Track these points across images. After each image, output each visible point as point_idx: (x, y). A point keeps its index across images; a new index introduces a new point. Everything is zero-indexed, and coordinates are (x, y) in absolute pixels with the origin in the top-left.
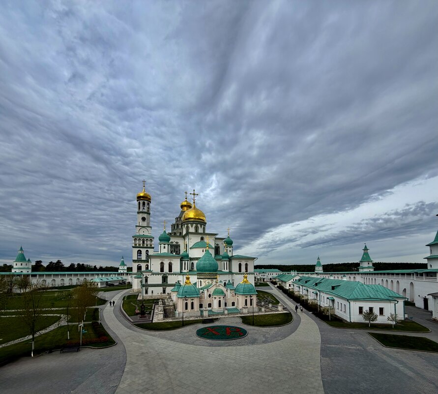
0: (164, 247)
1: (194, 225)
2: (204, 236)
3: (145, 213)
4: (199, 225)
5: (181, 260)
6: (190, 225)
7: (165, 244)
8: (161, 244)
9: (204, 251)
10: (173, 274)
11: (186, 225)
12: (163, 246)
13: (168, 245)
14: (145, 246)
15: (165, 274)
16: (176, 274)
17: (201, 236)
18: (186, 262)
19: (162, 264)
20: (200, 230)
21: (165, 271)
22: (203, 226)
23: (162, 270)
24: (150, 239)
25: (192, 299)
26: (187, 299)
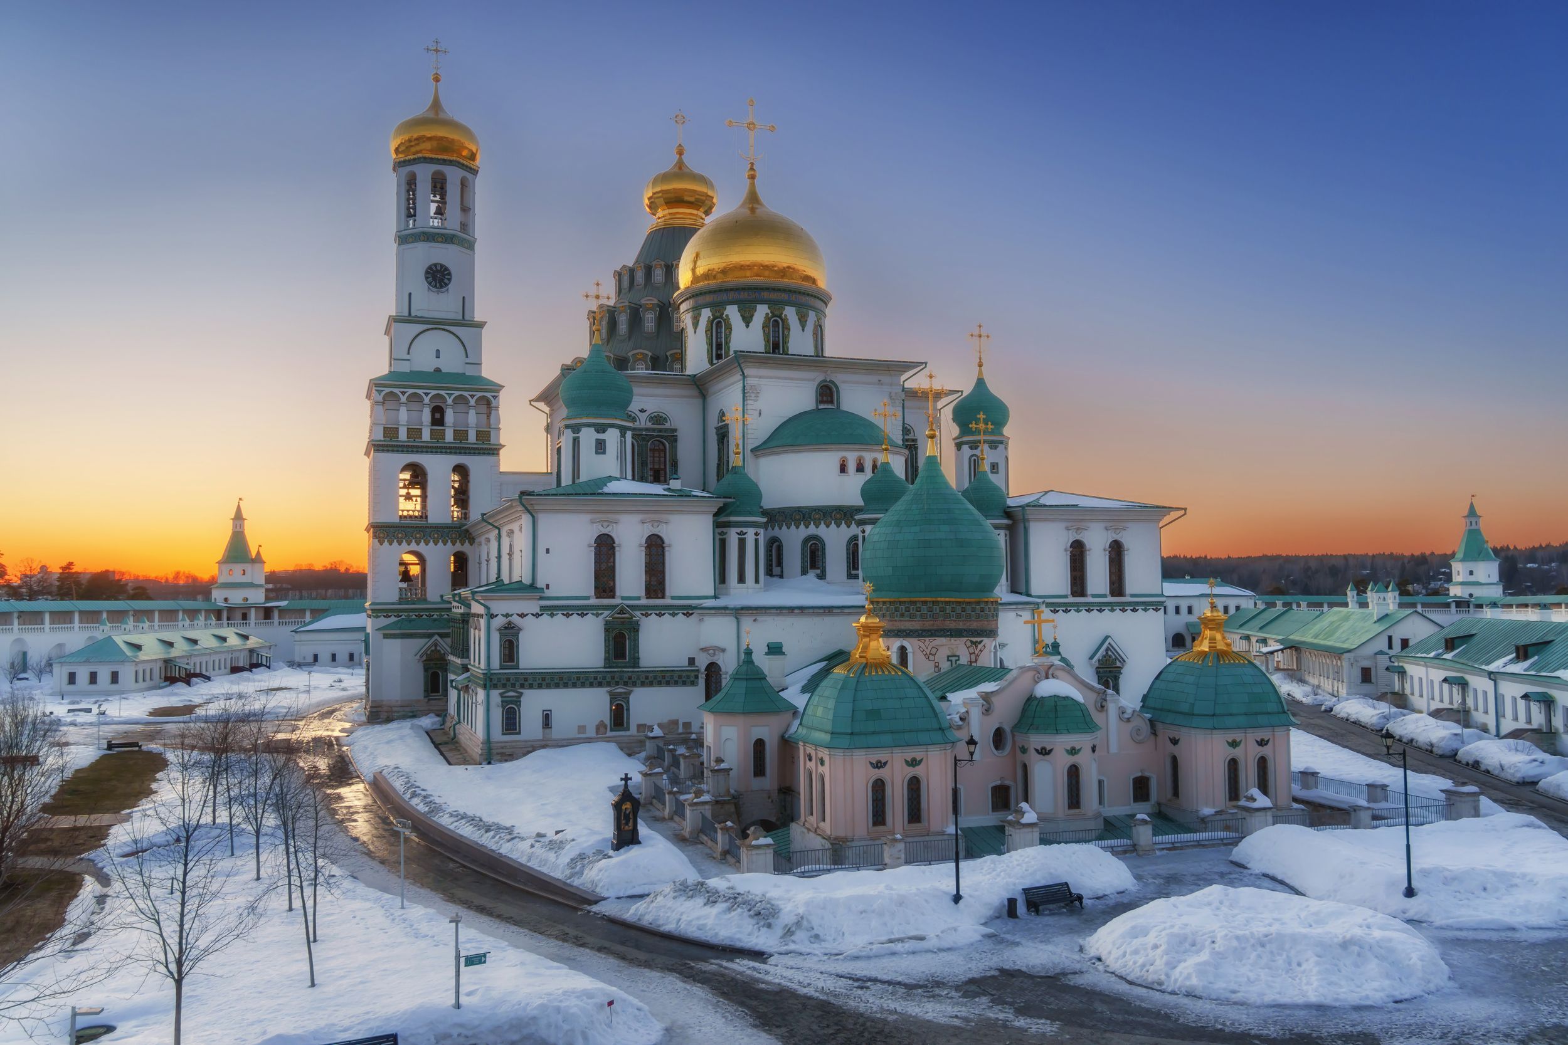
0: (601, 447)
1: (762, 312)
2: (838, 378)
3: (448, 239)
4: (790, 313)
5: (720, 524)
6: (732, 312)
7: (601, 429)
8: (576, 429)
9: (852, 466)
10: (673, 610)
11: (706, 314)
12: (588, 437)
13: (623, 430)
14: (449, 436)
15: (622, 612)
16: (688, 611)
17: (818, 377)
18: (750, 532)
19: (605, 548)
20: (799, 342)
21: (619, 592)
22: (812, 317)
23: (605, 581)
24: (475, 398)
25: (914, 760)
26: (883, 761)
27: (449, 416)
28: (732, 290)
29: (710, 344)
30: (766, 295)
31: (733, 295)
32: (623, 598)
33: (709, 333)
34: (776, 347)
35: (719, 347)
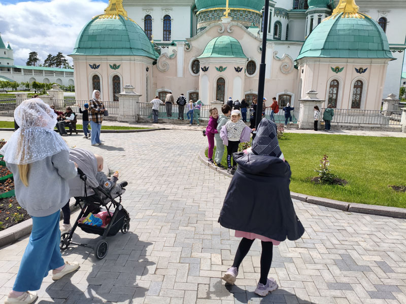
10: (173, 44)
15: (154, 45)
19: (149, 21)
25: (115, 65)
26: (97, 65)
32: (154, 40)
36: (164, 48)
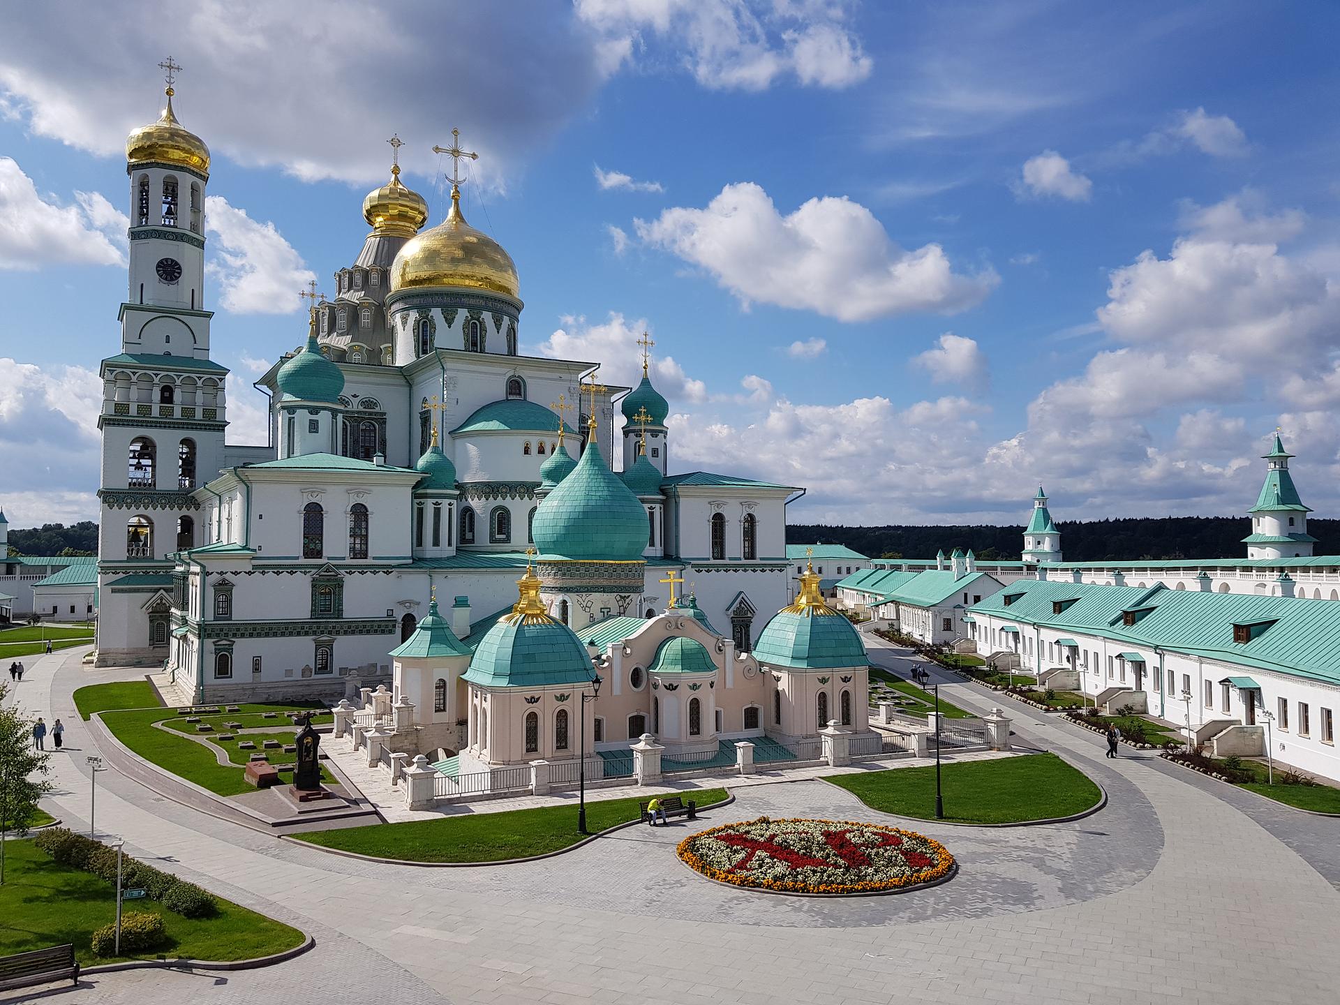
0: (314, 427)
1: (462, 314)
2: (525, 373)
3: (180, 237)
4: (487, 316)
5: (418, 496)
7: (314, 411)
8: (293, 410)
9: (534, 449)
10: (374, 569)
11: (414, 314)
12: (302, 417)
13: (334, 413)
14: (177, 413)
15: (328, 569)
16: (387, 569)
17: (508, 372)
18: (445, 503)
19: (313, 514)
20: (495, 339)
21: (326, 553)
22: (506, 321)
24: (203, 379)
25: (562, 695)
26: (536, 697)
27: (178, 396)
28: (437, 294)
29: (417, 341)
30: (465, 300)
31: (438, 299)
32: (329, 558)
33: (415, 331)
34: (475, 344)
35: (425, 343)
36: (350, 573)
